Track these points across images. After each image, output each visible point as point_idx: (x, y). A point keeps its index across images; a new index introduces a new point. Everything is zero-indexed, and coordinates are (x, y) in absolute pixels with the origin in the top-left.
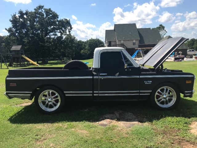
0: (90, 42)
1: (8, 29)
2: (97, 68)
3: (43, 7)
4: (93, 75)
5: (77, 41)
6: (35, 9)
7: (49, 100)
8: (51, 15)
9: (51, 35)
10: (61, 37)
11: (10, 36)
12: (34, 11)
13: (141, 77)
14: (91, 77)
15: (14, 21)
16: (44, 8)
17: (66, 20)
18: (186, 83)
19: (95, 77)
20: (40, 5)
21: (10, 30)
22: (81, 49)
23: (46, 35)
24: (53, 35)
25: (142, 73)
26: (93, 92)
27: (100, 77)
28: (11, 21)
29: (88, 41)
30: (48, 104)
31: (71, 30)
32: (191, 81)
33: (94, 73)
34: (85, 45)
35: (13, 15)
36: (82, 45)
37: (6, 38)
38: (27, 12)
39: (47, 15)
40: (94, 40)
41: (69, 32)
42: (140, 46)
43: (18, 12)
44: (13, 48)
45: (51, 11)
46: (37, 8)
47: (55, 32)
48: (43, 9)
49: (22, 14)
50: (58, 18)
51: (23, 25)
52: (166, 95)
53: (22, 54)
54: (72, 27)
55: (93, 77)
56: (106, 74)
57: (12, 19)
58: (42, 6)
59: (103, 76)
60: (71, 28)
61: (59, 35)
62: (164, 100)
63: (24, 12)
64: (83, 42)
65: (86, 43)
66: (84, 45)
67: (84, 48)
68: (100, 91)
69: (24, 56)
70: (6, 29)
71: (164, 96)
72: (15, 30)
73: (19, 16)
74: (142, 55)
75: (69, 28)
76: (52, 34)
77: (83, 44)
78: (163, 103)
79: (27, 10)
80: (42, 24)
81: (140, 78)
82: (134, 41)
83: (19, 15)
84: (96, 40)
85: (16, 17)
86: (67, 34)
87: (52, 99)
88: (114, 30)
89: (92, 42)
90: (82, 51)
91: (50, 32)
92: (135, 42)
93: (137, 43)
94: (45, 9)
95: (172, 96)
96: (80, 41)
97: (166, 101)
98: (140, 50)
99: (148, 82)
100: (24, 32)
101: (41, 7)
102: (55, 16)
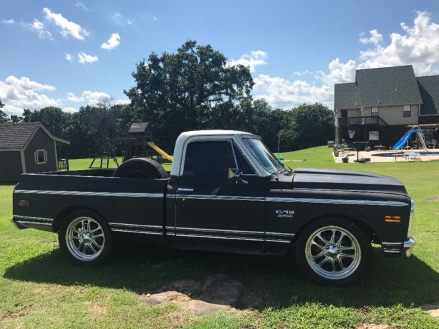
0: (299, 113)
1: (128, 91)
2: (177, 177)
3: (194, 43)
4: (165, 191)
5: (270, 110)
6: (179, 50)
7: (86, 237)
8: (211, 59)
9: (210, 101)
10: (229, 104)
11: (131, 105)
12: (176, 53)
13: (268, 199)
14: (161, 195)
15: (141, 75)
16: (197, 45)
17: (241, 67)
18: (386, 220)
19: (168, 196)
20: (189, 40)
21: (131, 94)
22: (280, 128)
23: (200, 101)
24: (214, 100)
25: (272, 190)
26: (164, 227)
27: (178, 196)
28: (135, 76)
29: (294, 110)
30: (83, 245)
31: (251, 87)
32: (399, 217)
33: (170, 187)
34: (289, 118)
35: (139, 63)
36: (281, 118)
37: (125, 110)
38: (164, 56)
39: (203, 61)
40: (309, 107)
41: (248, 92)
42: (421, 121)
43: (148, 58)
44: (132, 126)
45: (211, 51)
46: (183, 46)
47: (220, 94)
48: (194, 49)
49: (154, 60)
50: (225, 64)
51: (157, 82)
52: (334, 247)
53: (148, 140)
54: (254, 81)
55: (165, 196)
56: (192, 190)
57: (136, 72)
58: (193, 41)
59: (186, 194)
60: (252, 84)
61: (226, 99)
62: (331, 259)
63: (160, 56)
64: (285, 113)
65: (290, 113)
66: (287, 118)
67: (286, 126)
68: (177, 226)
69: (152, 145)
70: (125, 92)
71: (332, 251)
72: (140, 92)
73: (149, 65)
74: (423, 141)
75: (248, 84)
76: (211, 97)
77: (285, 116)
78: (328, 266)
79: (165, 53)
80: (191, 79)
81: (266, 203)
82: (407, 108)
83: (151, 63)
84: (314, 106)
85: (144, 68)
86: (243, 97)
87: (90, 236)
88: (356, 83)
89: (304, 112)
90: (281, 133)
91: (208, 95)
92: (409, 110)
93: (415, 112)
94: (199, 48)
95: (352, 252)
96: (278, 111)
97: (337, 263)
98: (416, 128)
99: (285, 213)
100: (157, 96)
101: (190, 45)
102: (219, 60)
